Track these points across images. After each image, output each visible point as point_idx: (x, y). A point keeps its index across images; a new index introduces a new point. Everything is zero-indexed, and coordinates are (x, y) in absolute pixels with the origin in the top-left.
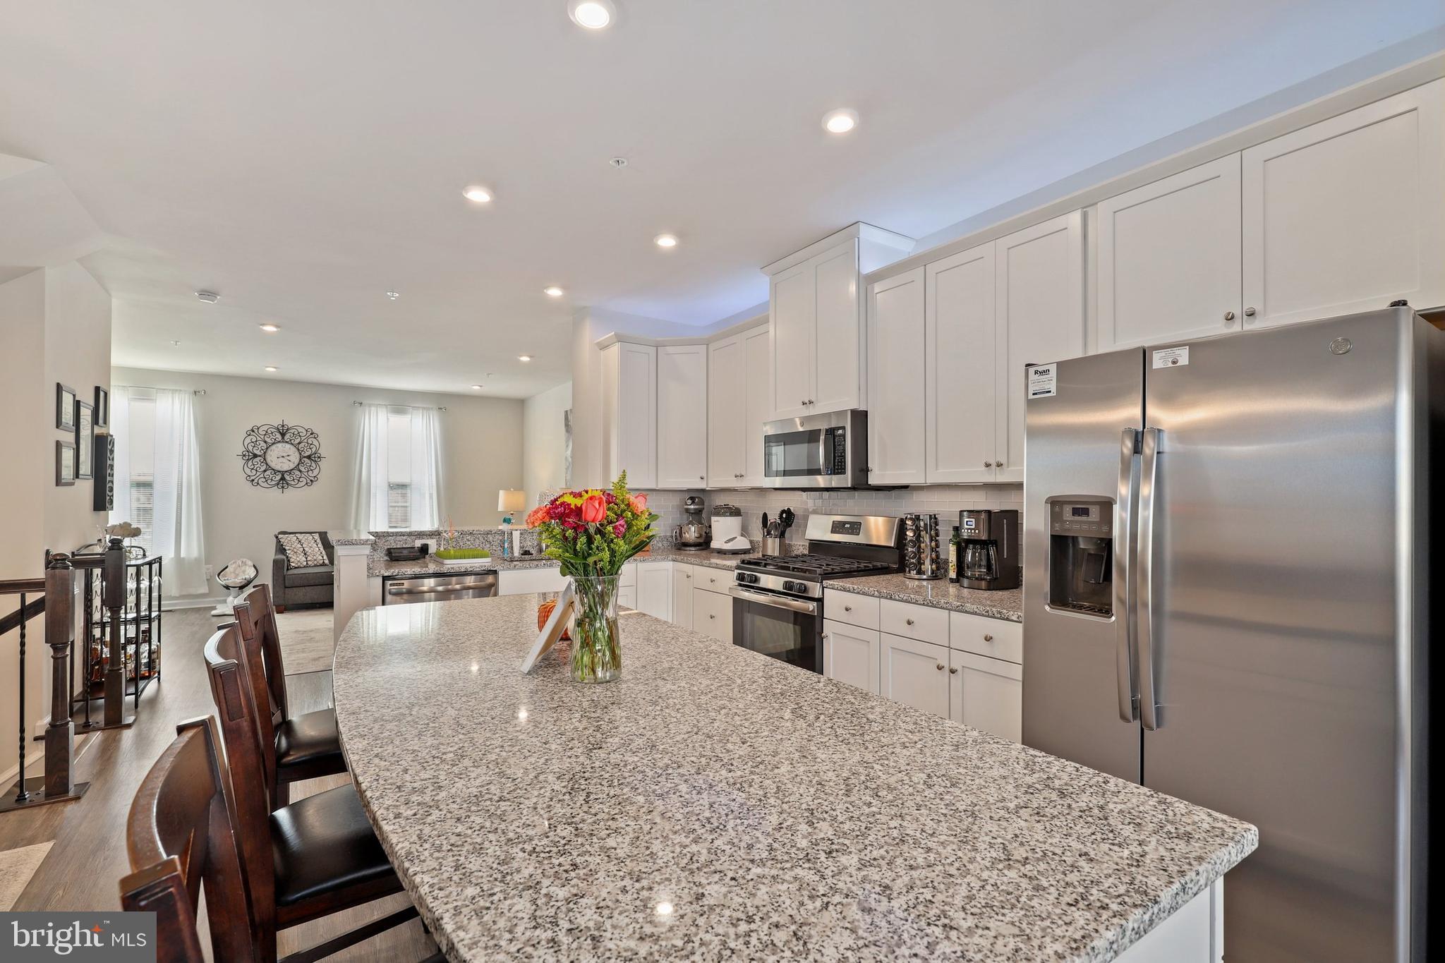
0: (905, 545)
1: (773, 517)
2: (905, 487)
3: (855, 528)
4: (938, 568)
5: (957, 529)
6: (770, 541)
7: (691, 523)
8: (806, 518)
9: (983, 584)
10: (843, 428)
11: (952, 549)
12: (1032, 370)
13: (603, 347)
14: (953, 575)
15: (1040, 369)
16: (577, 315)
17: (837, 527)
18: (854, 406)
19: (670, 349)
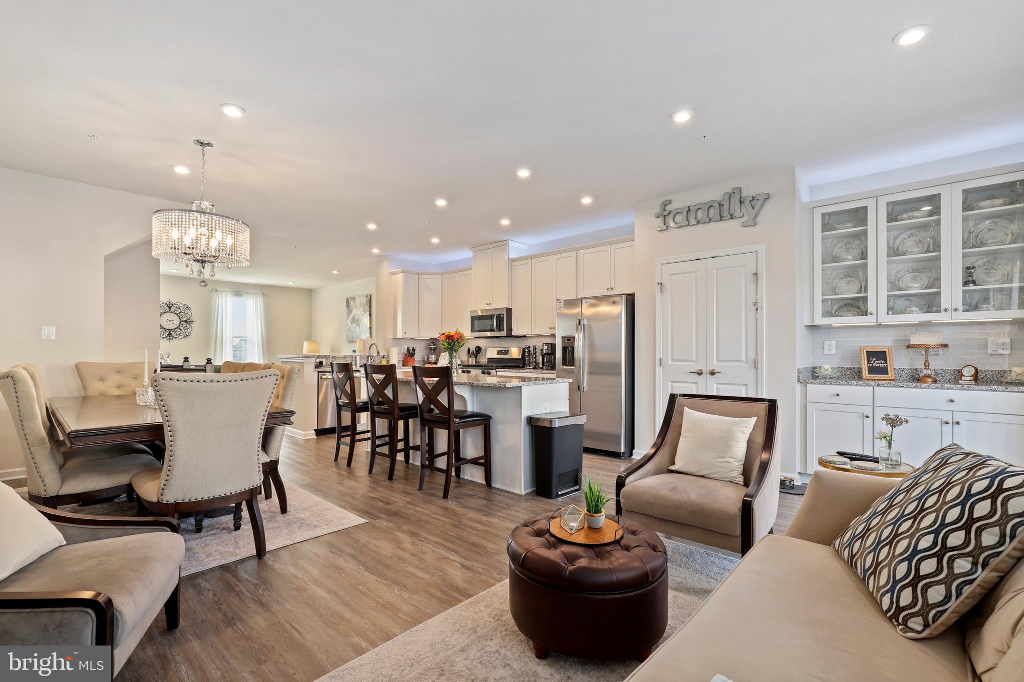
0: (525, 357)
1: (473, 349)
2: (525, 336)
3: (506, 352)
4: (536, 365)
5: (542, 350)
6: (470, 359)
7: (432, 354)
8: (486, 350)
9: (550, 368)
10: (503, 314)
11: (541, 357)
12: (558, 301)
13: (393, 274)
14: (541, 366)
15: (560, 301)
16: (380, 259)
17: (500, 352)
18: (507, 306)
19: (425, 276)
